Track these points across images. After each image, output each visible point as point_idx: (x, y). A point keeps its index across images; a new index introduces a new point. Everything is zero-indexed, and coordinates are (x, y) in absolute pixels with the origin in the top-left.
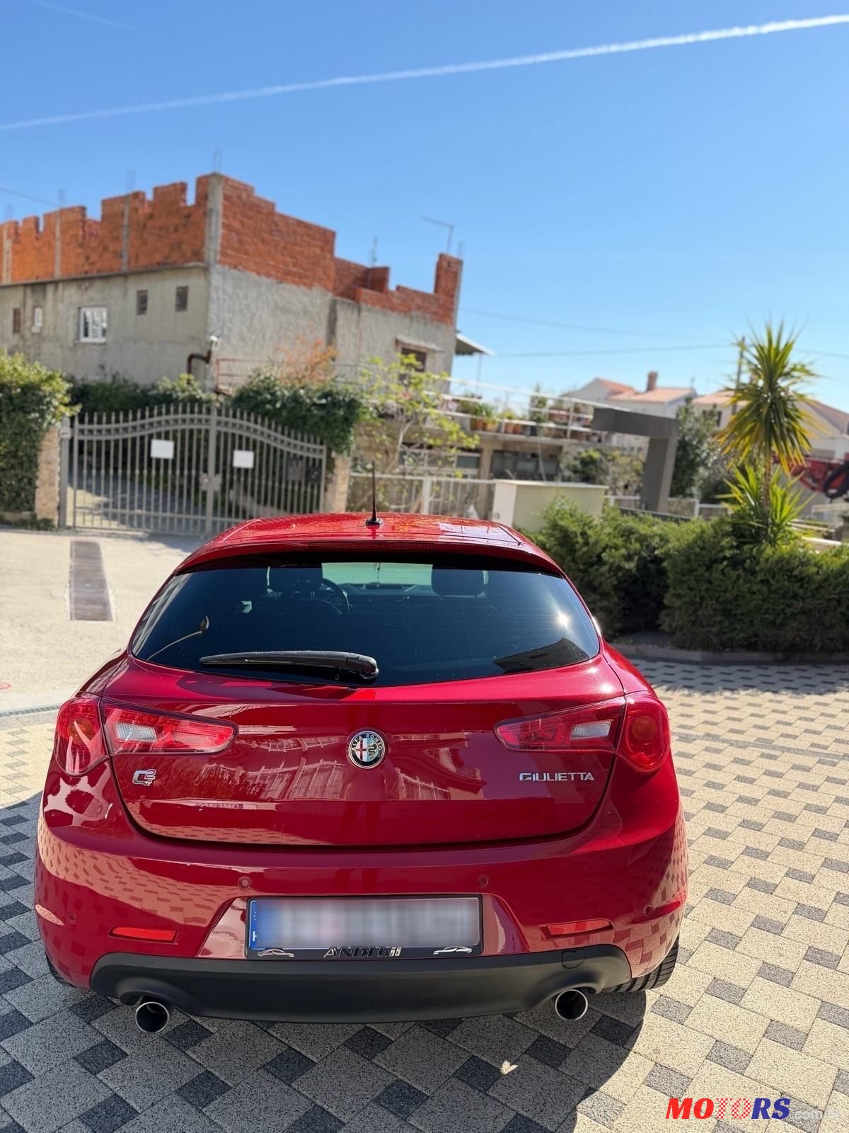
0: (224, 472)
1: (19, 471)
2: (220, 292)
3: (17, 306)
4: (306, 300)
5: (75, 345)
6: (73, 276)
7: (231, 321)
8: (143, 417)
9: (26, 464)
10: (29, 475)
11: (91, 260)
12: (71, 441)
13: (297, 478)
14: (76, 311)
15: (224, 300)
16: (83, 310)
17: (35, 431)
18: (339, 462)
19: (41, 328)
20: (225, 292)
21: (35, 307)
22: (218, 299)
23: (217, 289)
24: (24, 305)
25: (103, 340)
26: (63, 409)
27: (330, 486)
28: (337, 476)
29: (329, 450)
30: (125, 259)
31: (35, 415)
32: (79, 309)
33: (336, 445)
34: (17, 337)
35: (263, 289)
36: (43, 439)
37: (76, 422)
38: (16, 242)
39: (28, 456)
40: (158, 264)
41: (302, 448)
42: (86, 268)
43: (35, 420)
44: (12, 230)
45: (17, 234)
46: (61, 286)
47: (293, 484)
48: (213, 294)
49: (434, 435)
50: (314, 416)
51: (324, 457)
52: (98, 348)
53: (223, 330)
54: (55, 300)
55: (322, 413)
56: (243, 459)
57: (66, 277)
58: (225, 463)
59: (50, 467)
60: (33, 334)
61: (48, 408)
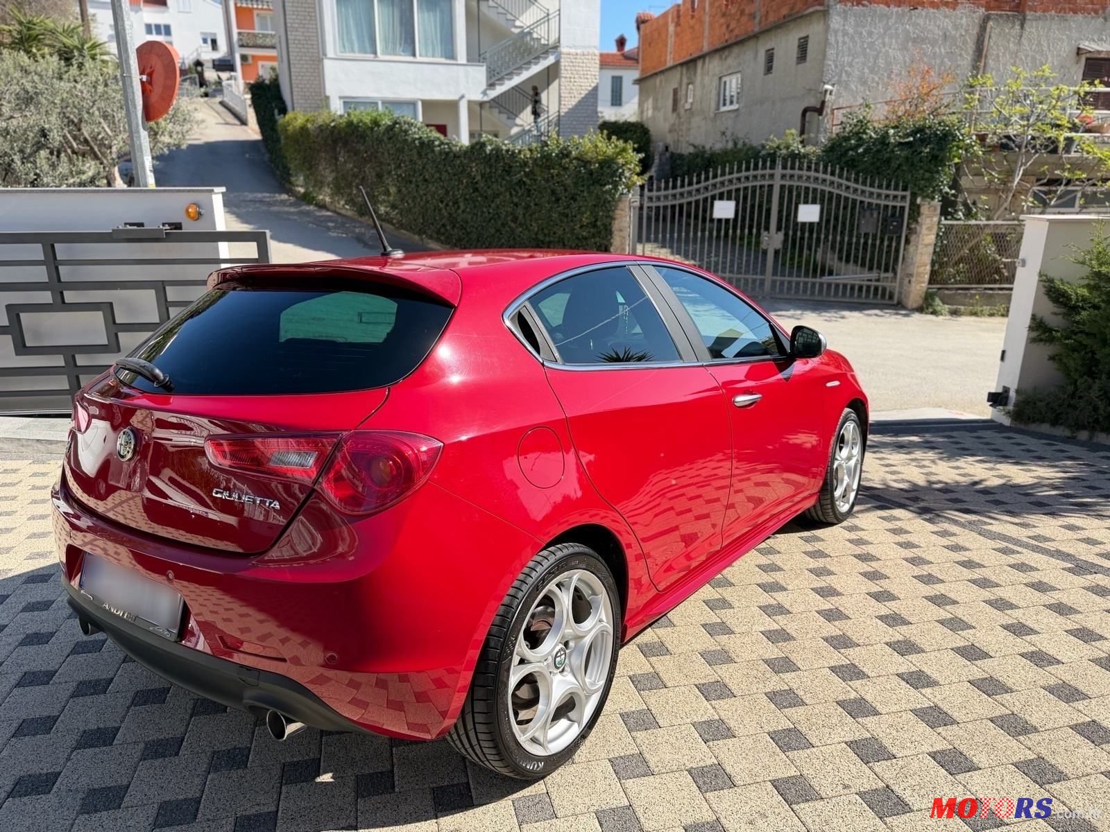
0: (787, 227)
1: (597, 239)
2: (840, 34)
3: (676, 86)
4: (948, 24)
5: (716, 114)
6: (718, 46)
7: (851, 65)
8: (707, 179)
9: (603, 232)
10: (605, 242)
11: (731, 27)
12: (641, 208)
13: (871, 231)
14: (717, 81)
15: (844, 43)
16: (724, 79)
17: (609, 202)
18: (925, 210)
19: (692, 104)
20: (845, 34)
21: (688, 84)
22: (837, 42)
23: (836, 32)
24: (681, 84)
25: (735, 107)
26: (635, 178)
27: (913, 238)
28: (921, 226)
29: (914, 196)
30: (757, 20)
31: (609, 187)
32: (720, 78)
33: (921, 189)
34: (675, 115)
35: (892, 21)
36: (616, 209)
37: (646, 190)
38: (678, 24)
39: (605, 225)
40: (784, 17)
41: (879, 195)
42: (727, 37)
43: (609, 192)
44: (675, 13)
45: (679, 17)
46: (707, 60)
47: (866, 235)
48: (832, 39)
49: (1076, 165)
50: (898, 157)
51: (907, 205)
52: (733, 115)
53: (841, 76)
54: (702, 74)
55: (904, 153)
56: (809, 213)
57: (713, 48)
58: (788, 220)
59: (621, 234)
60: (686, 110)
61: (621, 179)
